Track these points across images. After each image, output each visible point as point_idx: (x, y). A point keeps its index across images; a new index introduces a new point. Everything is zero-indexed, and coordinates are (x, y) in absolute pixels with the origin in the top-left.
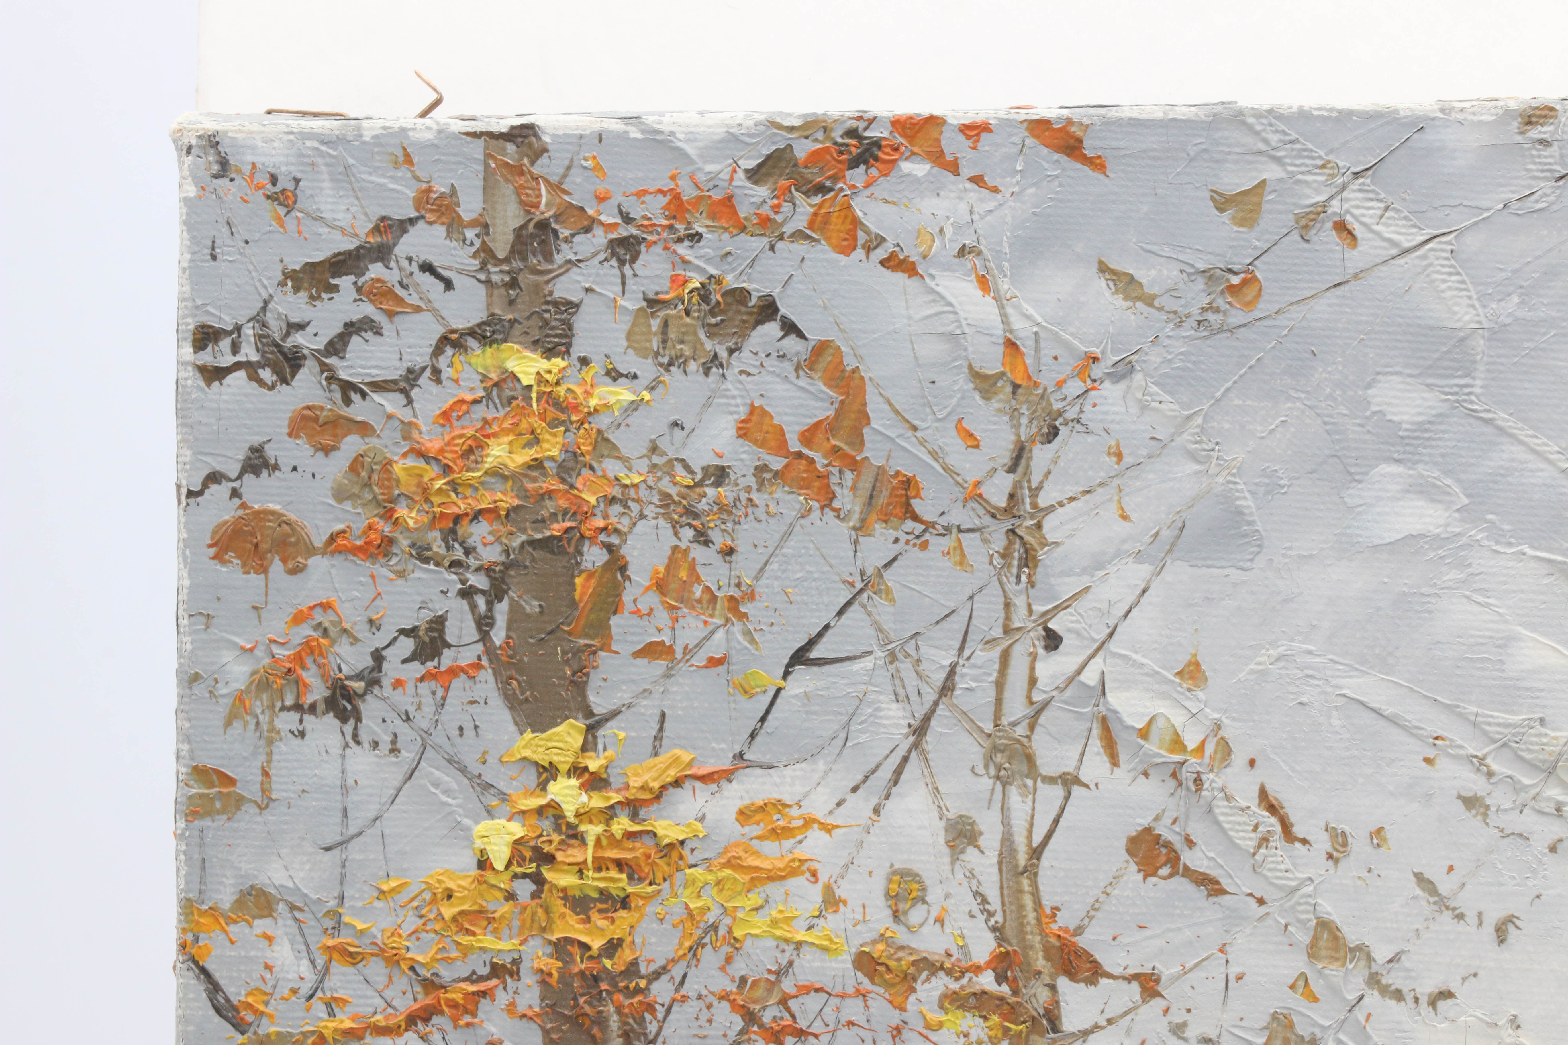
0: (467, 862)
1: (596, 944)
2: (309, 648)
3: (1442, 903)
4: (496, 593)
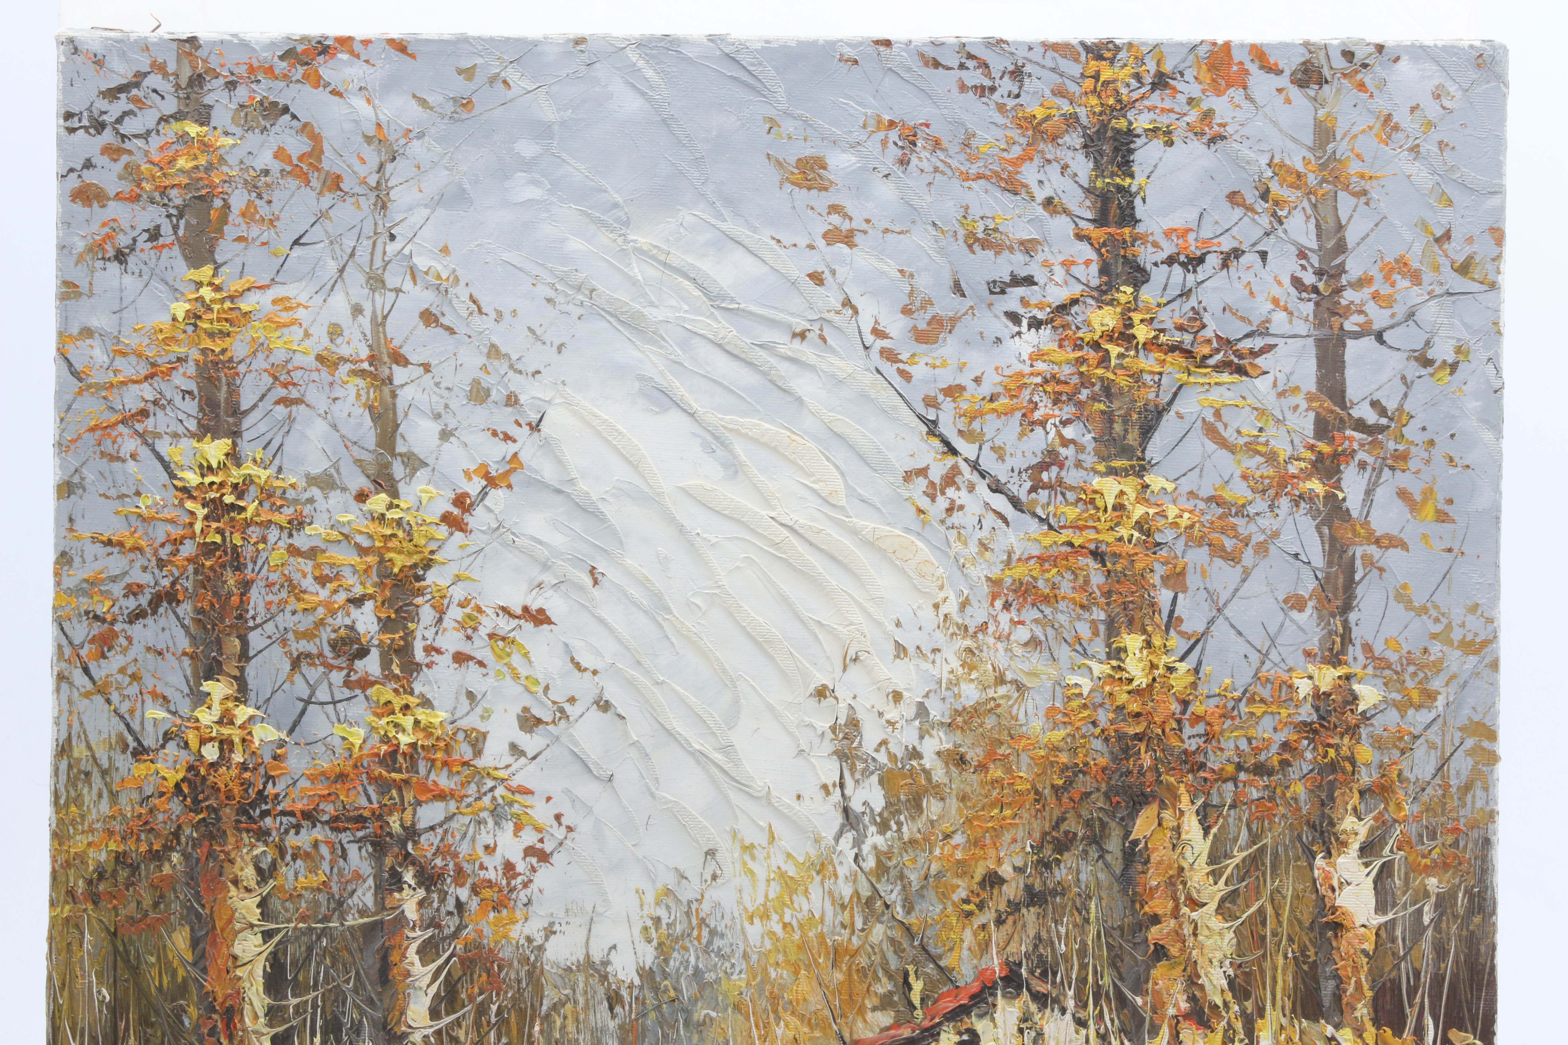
0: (168, 318)
1: (217, 350)
2: (108, 236)
3: (538, 338)
4: (181, 216)
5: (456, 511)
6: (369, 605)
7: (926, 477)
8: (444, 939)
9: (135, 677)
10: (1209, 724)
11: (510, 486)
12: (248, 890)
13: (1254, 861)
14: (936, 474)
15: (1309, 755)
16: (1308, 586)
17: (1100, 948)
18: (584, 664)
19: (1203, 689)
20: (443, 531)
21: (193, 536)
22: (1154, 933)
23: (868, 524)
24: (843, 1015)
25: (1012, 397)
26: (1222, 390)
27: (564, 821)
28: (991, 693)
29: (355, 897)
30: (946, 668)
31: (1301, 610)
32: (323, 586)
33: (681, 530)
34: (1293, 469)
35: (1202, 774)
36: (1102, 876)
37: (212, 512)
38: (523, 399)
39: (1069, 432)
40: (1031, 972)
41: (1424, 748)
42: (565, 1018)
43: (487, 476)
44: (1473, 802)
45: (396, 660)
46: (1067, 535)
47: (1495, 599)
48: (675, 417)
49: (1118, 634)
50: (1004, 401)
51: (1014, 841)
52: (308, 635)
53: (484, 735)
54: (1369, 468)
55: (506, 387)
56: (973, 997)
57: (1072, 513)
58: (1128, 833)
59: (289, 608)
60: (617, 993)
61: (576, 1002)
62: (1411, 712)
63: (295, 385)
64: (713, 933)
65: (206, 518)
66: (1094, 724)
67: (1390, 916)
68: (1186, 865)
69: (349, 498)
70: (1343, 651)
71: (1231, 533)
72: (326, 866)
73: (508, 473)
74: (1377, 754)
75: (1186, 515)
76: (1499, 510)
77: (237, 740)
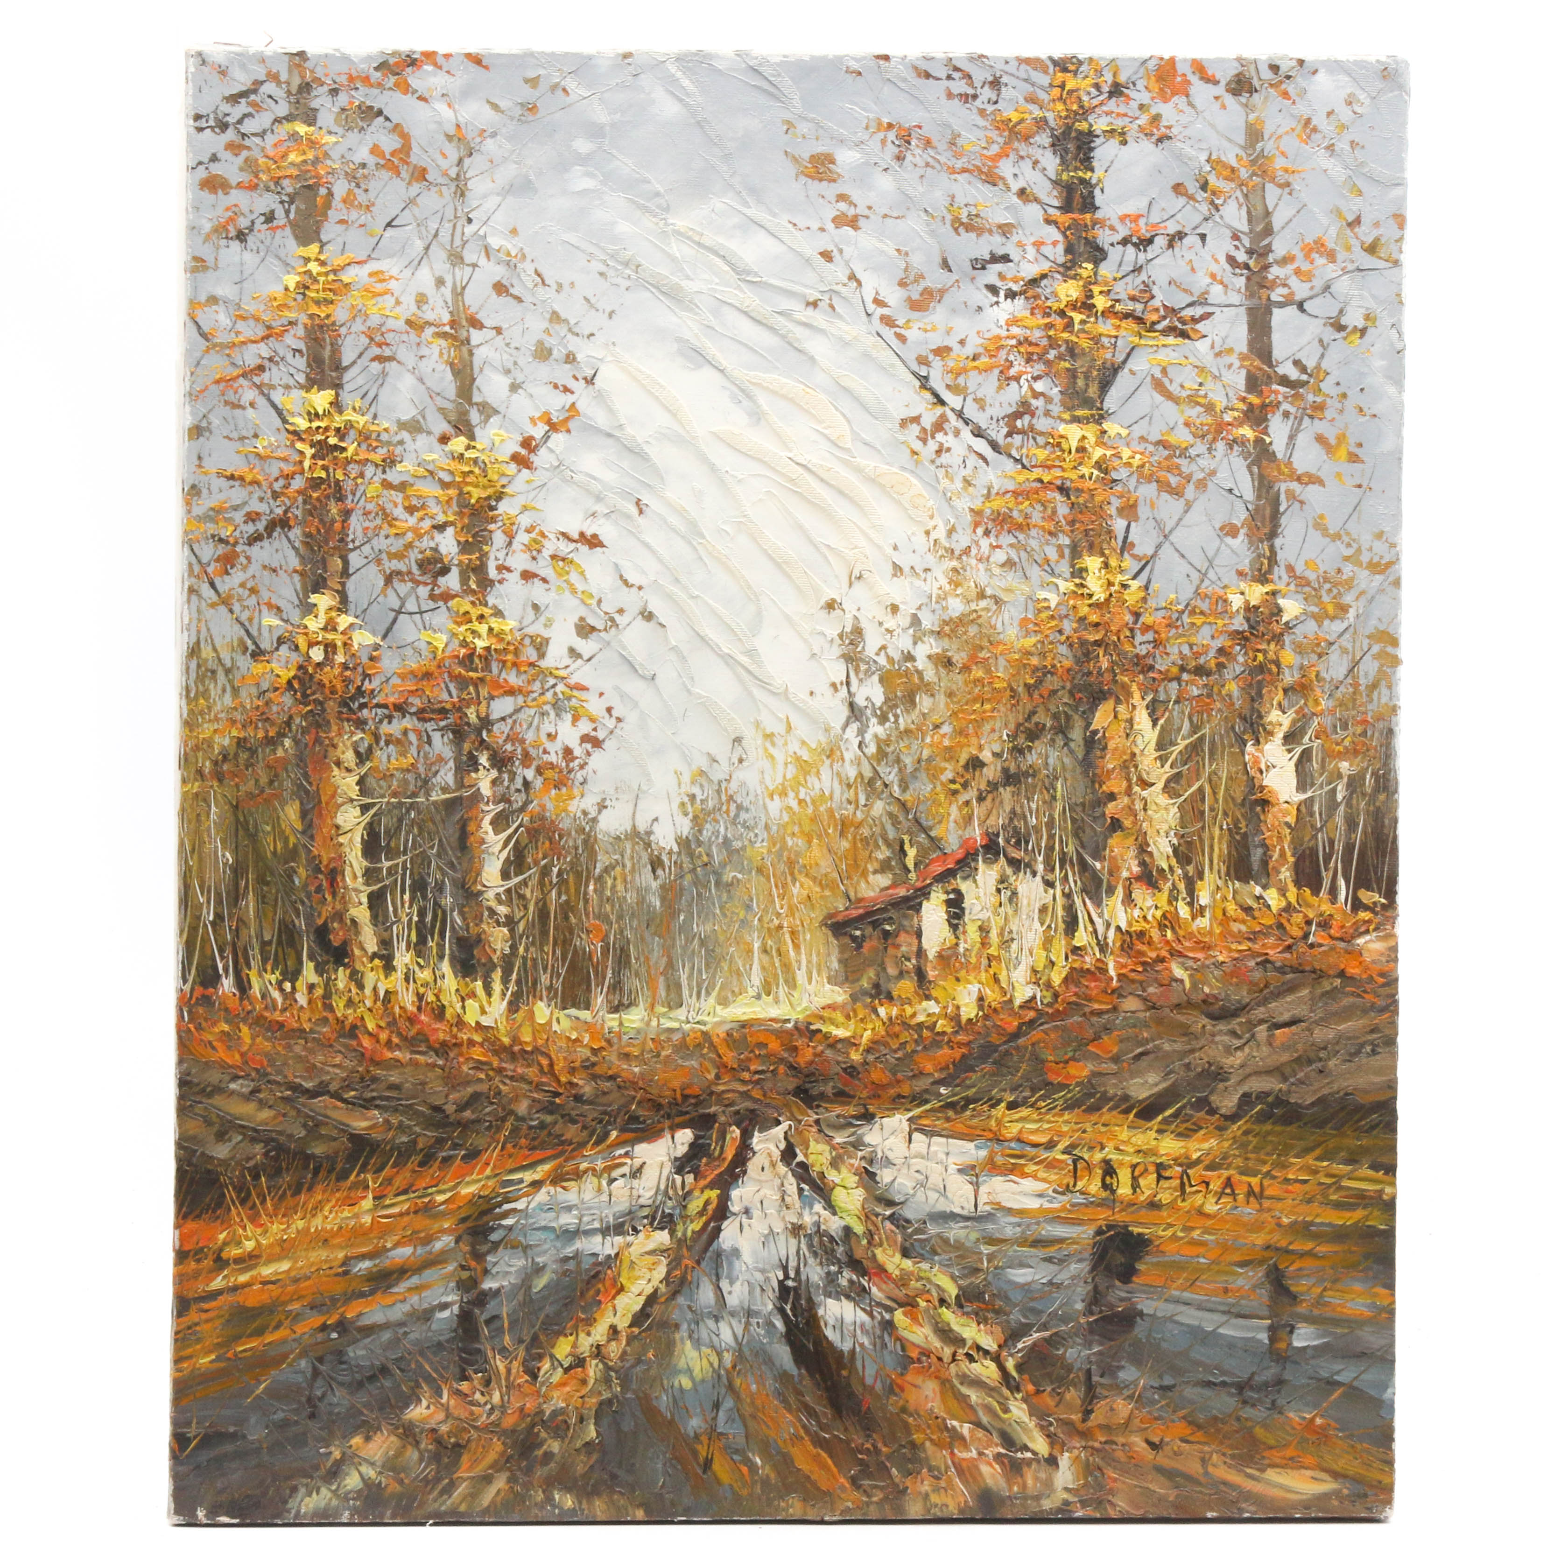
0: (281, 289)
1: (323, 315)
2: (231, 219)
3: (592, 306)
4: (291, 202)
5: (524, 452)
6: (450, 531)
7: (919, 423)
8: (513, 812)
9: (253, 591)
10: (1156, 632)
11: (568, 431)
12: (348, 770)
13: (1195, 749)
14: (928, 421)
15: (1241, 659)
16: (1240, 516)
17: (1065, 821)
18: (631, 581)
19: (1152, 603)
20: (512, 468)
21: (302, 472)
22: (1111, 808)
23: (869, 463)
24: (849, 878)
25: (991, 356)
26: (1168, 350)
27: (615, 713)
28: (973, 606)
29: (438, 777)
30: (936, 585)
31: (1234, 536)
32: (412, 514)
33: (713, 468)
34: (1228, 418)
35: (1151, 675)
36: (1067, 760)
37: (317, 452)
38: (579, 357)
39: (1039, 386)
40: (1007, 841)
41: (1339, 652)
42: (615, 879)
43: (549, 422)
44: (1379, 699)
45: (473, 577)
46: (1037, 473)
47: (1398, 527)
48: (708, 373)
49: (1080, 557)
50: (984, 360)
51: (993, 730)
52: (399, 556)
53: (547, 641)
54: (1292, 417)
55: (566, 347)
56: (958, 862)
57: (1042, 454)
58: (1088, 725)
59: (383, 533)
60: (659, 858)
61: (624, 866)
62: (1326, 622)
63: (388, 345)
64: (739, 807)
65: (313, 457)
66: (1060, 632)
67: (1309, 794)
68: (1137, 751)
69: (433, 440)
70: (1270, 570)
71: (1176, 472)
72: (413, 750)
73: (567, 420)
74: (1298, 658)
75: (1138, 456)
76: (1401, 452)
77: (339, 643)
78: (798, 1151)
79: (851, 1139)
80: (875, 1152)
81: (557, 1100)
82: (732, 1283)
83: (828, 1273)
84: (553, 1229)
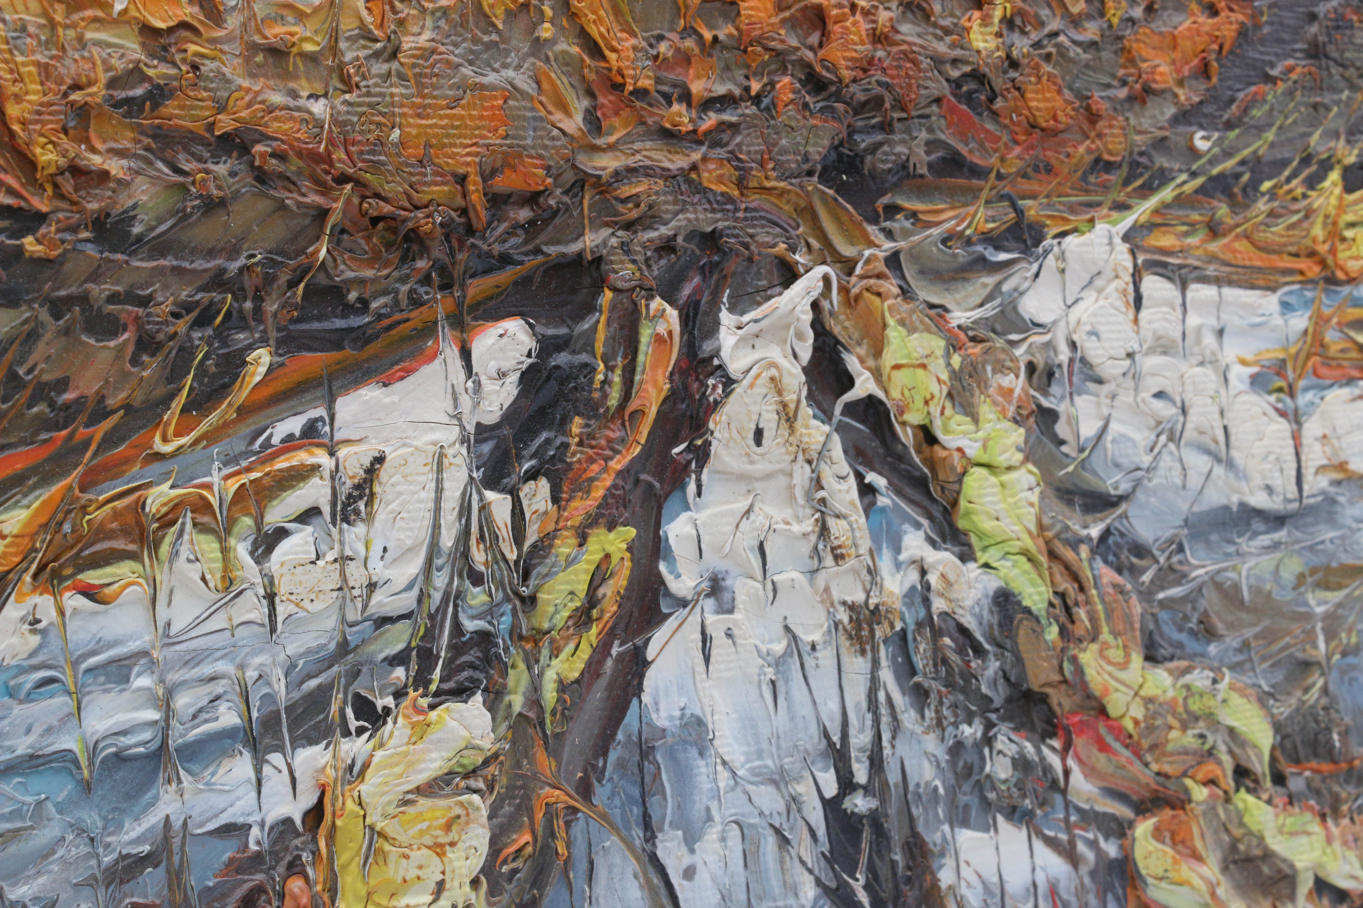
78: (852, 363)
79: (989, 311)
80: (1049, 346)
81: (29, 243)
82: (691, 841)
83: (957, 749)
84: (67, 757)
